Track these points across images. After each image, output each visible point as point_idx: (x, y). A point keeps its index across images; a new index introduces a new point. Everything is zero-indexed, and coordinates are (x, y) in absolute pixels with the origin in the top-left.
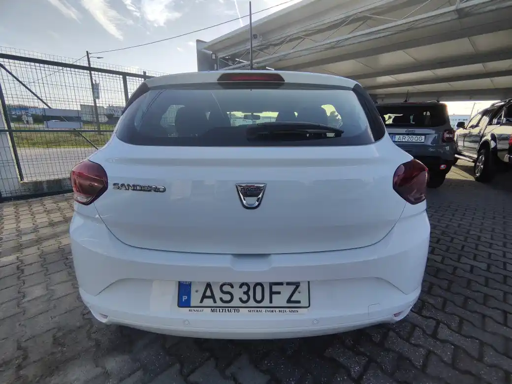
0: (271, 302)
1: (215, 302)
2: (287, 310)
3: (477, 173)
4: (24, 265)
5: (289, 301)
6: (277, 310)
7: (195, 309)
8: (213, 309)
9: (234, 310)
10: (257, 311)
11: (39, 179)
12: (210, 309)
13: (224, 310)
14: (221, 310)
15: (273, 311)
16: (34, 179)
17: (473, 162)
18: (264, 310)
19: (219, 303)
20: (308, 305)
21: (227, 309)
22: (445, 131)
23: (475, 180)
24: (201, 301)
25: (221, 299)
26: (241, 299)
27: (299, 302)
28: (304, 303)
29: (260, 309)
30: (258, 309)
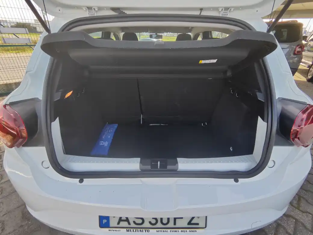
0: (175, 224)
1: (129, 224)
2: (188, 230)
3: (310, 76)
4: (1, 151)
5: (189, 223)
6: (180, 230)
7: (114, 229)
8: (128, 229)
9: (145, 231)
10: (164, 231)
11: (8, 82)
12: (126, 229)
13: (137, 231)
14: (135, 231)
15: (176, 231)
16: (5, 82)
17: (308, 67)
18: (169, 230)
19: (133, 225)
20: (204, 227)
21: (139, 230)
22: (298, 46)
23: (306, 81)
24: (118, 223)
25: (134, 222)
26: (150, 223)
27: (198, 224)
28: (202, 224)
29: (166, 230)
30: (165, 230)
